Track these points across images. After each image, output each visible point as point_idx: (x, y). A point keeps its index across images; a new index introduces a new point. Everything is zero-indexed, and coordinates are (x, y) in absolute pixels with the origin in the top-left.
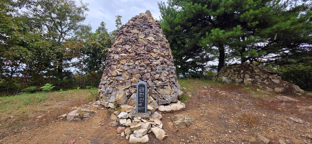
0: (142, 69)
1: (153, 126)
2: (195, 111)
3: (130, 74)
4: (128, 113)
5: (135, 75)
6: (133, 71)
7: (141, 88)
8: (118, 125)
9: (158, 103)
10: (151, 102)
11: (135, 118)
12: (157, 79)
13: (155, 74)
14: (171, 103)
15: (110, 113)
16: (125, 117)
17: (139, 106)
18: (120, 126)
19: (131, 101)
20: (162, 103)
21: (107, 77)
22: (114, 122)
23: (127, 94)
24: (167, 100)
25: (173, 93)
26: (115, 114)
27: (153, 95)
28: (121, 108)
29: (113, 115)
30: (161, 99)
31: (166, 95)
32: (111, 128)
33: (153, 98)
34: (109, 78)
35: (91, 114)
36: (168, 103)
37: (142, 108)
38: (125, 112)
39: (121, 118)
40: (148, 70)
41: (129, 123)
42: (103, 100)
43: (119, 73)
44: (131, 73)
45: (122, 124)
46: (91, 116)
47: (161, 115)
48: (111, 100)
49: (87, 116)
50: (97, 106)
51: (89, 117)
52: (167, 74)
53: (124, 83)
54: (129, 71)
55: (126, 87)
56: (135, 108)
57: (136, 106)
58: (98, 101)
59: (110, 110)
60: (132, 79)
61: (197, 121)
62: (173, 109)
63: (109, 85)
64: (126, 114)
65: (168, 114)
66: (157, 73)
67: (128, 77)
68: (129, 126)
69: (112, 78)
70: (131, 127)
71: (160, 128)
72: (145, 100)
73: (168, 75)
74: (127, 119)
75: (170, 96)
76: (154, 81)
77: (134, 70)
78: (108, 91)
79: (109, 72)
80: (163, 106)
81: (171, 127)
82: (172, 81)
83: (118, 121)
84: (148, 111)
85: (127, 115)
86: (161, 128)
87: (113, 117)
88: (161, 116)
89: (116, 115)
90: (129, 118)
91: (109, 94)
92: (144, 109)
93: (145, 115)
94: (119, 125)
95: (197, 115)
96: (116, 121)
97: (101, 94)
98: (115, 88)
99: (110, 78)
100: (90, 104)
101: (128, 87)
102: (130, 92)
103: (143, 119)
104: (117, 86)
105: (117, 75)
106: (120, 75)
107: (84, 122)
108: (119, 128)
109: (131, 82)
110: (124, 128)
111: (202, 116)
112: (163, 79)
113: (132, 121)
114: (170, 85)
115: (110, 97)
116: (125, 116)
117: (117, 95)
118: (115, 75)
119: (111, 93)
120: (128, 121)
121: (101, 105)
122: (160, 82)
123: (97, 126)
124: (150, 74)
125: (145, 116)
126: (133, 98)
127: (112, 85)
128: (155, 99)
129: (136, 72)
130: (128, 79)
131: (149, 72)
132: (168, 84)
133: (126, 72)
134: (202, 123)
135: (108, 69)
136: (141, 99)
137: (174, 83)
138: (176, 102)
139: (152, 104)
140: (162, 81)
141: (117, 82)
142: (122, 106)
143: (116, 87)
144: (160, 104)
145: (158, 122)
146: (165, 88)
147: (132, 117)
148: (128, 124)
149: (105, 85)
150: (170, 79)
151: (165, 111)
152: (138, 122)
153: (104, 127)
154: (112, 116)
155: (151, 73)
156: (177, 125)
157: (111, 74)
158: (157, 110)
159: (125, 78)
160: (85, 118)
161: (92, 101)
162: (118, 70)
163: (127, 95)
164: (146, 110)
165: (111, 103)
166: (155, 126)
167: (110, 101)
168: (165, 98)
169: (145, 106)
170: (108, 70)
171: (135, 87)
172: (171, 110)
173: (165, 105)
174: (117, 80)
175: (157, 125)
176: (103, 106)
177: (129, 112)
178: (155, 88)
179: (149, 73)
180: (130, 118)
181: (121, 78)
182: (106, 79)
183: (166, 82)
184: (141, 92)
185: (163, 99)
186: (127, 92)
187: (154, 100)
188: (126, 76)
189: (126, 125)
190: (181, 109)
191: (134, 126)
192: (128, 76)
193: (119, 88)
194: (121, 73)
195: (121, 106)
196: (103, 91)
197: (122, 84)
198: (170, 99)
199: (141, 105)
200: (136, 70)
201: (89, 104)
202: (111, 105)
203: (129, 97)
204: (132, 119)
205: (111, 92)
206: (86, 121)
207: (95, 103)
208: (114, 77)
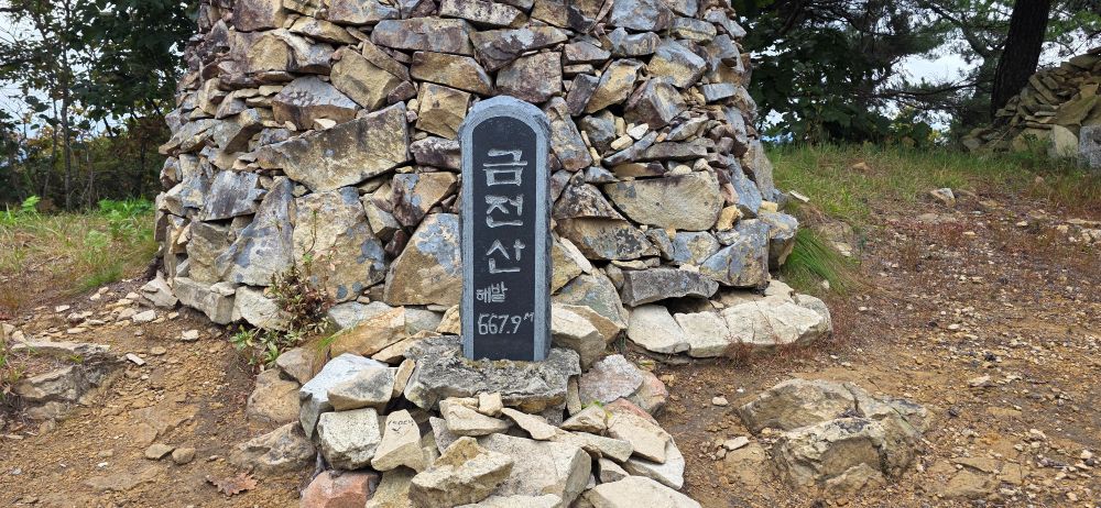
0: (495, 18)
1: (605, 465)
2: (911, 354)
3: (401, 57)
4: (395, 362)
5: (442, 66)
6: (425, 28)
7: (493, 153)
8: (312, 460)
9: (620, 291)
10: (572, 281)
11: (449, 405)
12: (618, 109)
13: (599, 65)
14: (717, 297)
15: (247, 369)
16: (369, 397)
17: (479, 307)
18: (326, 466)
19: (413, 277)
20: (652, 293)
21: (217, 93)
22: (274, 436)
23: (380, 220)
24: (686, 267)
25: (735, 223)
26: (285, 376)
27: (588, 233)
28: (337, 327)
29: (268, 379)
30: (643, 258)
31: (684, 237)
32: (251, 484)
33: (586, 252)
34: (229, 98)
35: (92, 377)
36: (701, 292)
37: (510, 325)
38: (369, 357)
39: (334, 405)
40: (547, 31)
41: (402, 442)
42: (196, 273)
43: (307, 54)
44: (409, 52)
45: (341, 457)
46: (94, 386)
47: (651, 380)
48: (251, 269)
49: (52, 389)
50: (148, 315)
51: (72, 394)
52: (691, 66)
53: (348, 134)
54: (386, 31)
55: (369, 169)
56: (445, 324)
57: (452, 312)
58: (157, 283)
59: (244, 342)
60: (413, 104)
61: (959, 433)
62: (747, 339)
63: (229, 152)
64: (374, 368)
65: (710, 376)
66: (615, 58)
67: (379, 83)
68: (405, 471)
69: (250, 93)
70: (424, 480)
71: (665, 483)
72: (529, 253)
73: (696, 83)
74: (385, 410)
75: (708, 243)
76: (595, 122)
77: (430, 25)
78: (228, 200)
79: (226, 49)
80: (662, 315)
81: (748, 476)
82: (726, 134)
83: (308, 429)
84: (554, 345)
85: (380, 381)
86: (679, 483)
87: (271, 397)
88: (655, 389)
89: (291, 379)
90: (398, 402)
91: (231, 220)
92: (528, 327)
93: (536, 379)
94: (317, 459)
95: (938, 382)
96: (289, 426)
97: (177, 223)
98: (281, 172)
99: (239, 94)
100: (94, 306)
101: (385, 165)
102: (400, 200)
103: (521, 409)
104: (296, 160)
105: (296, 73)
106: (319, 72)
107: (26, 436)
108: (314, 483)
109: (411, 126)
110: (356, 483)
111: (987, 387)
112: (666, 105)
113: (425, 429)
114: (714, 157)
115: (248, 242)
116: (362, 387)
117: (302, 230)
118: (277, 67)
119: (249, 217)
120: (388, 428)
121: (179, 305)
122: (638, 131)
123: (133, 469)
124: (565, 61)
125: (534, 384)
126: (426, 251)
127: (258, 151)
128: (600, 263)
129: (447, 44)
130: (385, 103)
131: (552, 47)
132: (700, 146)
133: (365, 43)
134: (1005, 444)
135: (221, 24)
136: (498, 246)
137: (738, 150)
138: (755, 290)
139: (579, 294)
140: (658, 125)
141: (293, 127)
142: (341, 315)
143: (291, 170)
144: (638, 296)
145: (637, 433)
146: (677, 180)
147: (424, 395)
148: (395, 453)
149: (204, 151)
150: (712, 117)
151: (684, 354)
152: (481, 437)
153: (191, 479)
154: (260, 389)
155: (571, 49)
156: (806, 463)
157: (242, 61)
158: (619, 342)
159: (357, 95)
160: (39, 403)
161: (112, 281)
162: (299, 27)
163: (377, 228)
164: (539, 338)
165: (255, 295)
166: (619, 470)
167: (249, 275)
168: (678, 259)
169: (532, 310)
170: (221, 36)
171: (439, 162)
172: (732, 347)
173: (674, 306)
174: (294, 112)
175: (636, 456)
176: (196, 316)
177: (402, 358)
178: (598, 173)
179: (554, 57)
180: (410, 406)
181: (325, 96)
182: (204, 106)
183: (682, 130)
184: (496, 191)
185: (664, 261)
186: (380, 205)
187: (595, 271)
188: (362, 73)
189: (380, 457)
190: (806, 335)
191: (445, 472)
192: (383, 78)
193: (313, 175)
194: (321, 55)
195: (332, 312)
196: (188, 200)
197: (334, 141)
198: (712, 262)
199: (496, 295)
200: (445, 24)
201: (88, 306)
202: (258, 309)
203: (393, 241)
204: (426, 412)
205: (247, 204)
206: (43, 429)
207: (132, 295)
208: (265, 90)
